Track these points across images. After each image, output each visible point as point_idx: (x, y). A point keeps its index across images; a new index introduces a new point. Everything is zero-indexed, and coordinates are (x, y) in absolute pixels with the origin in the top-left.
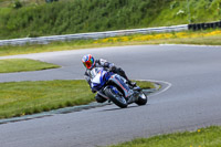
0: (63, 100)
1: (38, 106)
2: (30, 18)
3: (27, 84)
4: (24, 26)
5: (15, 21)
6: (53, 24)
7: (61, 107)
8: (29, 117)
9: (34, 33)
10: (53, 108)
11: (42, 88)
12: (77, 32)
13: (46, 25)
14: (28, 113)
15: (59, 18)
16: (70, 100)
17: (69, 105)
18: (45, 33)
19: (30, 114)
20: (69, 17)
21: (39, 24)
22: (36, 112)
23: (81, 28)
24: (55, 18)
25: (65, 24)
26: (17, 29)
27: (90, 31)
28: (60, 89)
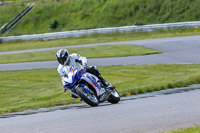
0: (165, 83)
1: (143, 87)
2: (137, 8)
3: (132, 67)
4: (131, 15)
5: (123, 10)
6: (157, 13)
7: (163, 88)
8: (134, 97)
9: (140, 21)
10: (156, 90)
11: (146, 71)
12: (179, 21)
13: (151, 15)
14: (133, 93)
15: (162, 8)
16: (172, 83)
17: (170, 87)
18: (150, 21)
19: (135, 94)
20: (172, 7)
21: (145, 14)
22: (140, 92)
23: (183, 17)
24: (159, 8)
25: (168, 14)
26: (125, 17)
27: (190, 20)
28: (163, 73)
